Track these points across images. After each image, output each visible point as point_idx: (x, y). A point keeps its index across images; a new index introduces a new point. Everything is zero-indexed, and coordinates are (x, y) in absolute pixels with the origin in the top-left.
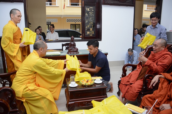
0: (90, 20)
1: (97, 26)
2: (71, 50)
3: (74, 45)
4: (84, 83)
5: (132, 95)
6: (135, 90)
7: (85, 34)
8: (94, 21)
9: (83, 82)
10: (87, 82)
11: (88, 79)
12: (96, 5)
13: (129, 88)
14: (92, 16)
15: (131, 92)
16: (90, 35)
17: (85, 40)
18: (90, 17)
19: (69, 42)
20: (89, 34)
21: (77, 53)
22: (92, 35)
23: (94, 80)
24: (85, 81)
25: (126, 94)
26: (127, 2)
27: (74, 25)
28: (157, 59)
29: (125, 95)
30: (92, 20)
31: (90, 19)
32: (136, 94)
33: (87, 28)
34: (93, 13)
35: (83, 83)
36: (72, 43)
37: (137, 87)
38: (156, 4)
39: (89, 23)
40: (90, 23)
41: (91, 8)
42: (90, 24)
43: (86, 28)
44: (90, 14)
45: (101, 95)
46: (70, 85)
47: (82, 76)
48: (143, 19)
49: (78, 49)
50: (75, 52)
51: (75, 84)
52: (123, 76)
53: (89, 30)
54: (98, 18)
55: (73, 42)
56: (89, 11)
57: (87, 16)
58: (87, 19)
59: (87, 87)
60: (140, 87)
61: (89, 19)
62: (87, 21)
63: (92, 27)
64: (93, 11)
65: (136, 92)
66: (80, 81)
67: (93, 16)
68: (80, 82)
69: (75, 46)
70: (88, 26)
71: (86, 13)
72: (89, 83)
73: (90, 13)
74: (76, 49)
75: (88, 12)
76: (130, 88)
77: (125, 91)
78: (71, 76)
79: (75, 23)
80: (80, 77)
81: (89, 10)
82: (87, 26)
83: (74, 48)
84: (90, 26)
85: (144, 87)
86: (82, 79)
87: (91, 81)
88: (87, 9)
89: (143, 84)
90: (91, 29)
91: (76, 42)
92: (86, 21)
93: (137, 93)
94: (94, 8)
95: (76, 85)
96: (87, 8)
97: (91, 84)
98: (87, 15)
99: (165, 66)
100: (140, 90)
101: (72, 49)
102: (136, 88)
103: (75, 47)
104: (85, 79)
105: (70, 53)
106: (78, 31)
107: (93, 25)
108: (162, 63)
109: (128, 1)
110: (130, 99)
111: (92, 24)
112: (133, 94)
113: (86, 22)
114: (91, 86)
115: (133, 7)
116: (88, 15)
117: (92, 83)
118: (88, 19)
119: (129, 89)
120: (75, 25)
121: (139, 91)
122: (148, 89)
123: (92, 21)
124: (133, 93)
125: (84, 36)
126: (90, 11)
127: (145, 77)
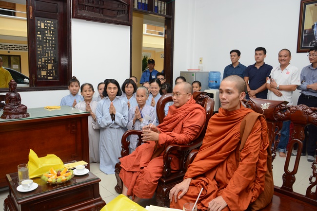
0: (46, 47)
1: (62, 59)
2: (11, 109)
3: (18, 99)
4: (52, 179)
5: (147, 188)
6: (151, 177)
7: (36, 76)
8: (55, 49)
9: (49, 177)
10: (58, 175)
11: (58, 170)
12: (58, 18)
13: (138, 176)
14: (50, 38)
15: (144, 182)
16: (49, 78)
17: (37, 87)
18: (46, 42)
19: (5, 94)
20: (45, 76)
21: (25, 115)
22: (52, 78)
23: (73, 170)
24: (54, 174)
25: (135, 187)
26: (118, 16)
27: (7, 57)
28: (183, 119)
29: (132, 189)
30: (52, 47)
31: (48, 46)
32: (152, 184)
33: (42, 62)
34: (53, 34)
35: (50, 180)
36: (13, 95)
37: (154, 171)
38: (166, 25)
39: (46, 53)
40: (48, 53)
41: (49, 23)
42: (47, 56)
43: (40, 63)
44: (47, 35)
45: (90, 199)
46: (20, 189)
47: (44, 165)
48: (143, 49)
49: (26, 108)
50: (21, 113)
51: (31, 184)
52: (123, 155)
53: (44, 67)
54: (64, 45)
55: (14, 92)
56: (45, 28)
57: (41, 39)
58: (40, 45)
59: (58, 186)
60: (159, 170)
61: (45, 45)
62: (41, 49)
63: (52, 62)
64: (52, 28)
65: (153, 180)
66: (42, 175)
67: (54, 38)
68: (43, 177)
69: (20, 100)
70: (43, 59)
71: (39, 33)
72: (63, 178)
73: (46, 32)
74: (23, 107)
75: (43, 32)
76: (141, 175)
77: (132, 183)
78: (20, 166)
79: (9, 52)
80: (40, 166)
81: (45, 26)
82: (40, 60)
83: (18, 104)
84: (46, 59)
85: (166, 170)
86: (45, 171)
87: (67, 172)
88: (39, 25)
89: (164, 164)
90: (50, 67)
91: (21, 93)
92: (38, 49)
93: (154, 182)
94: (55, 24)
95: (35, 186)
96: (39, 22)
97: (68, 178)
98: (40, 36)
99: (196, 128)
100: (160, 175)
101: (13, 109)
102: (151, 174)
103: (20, 102)
104: (52, 171)
105: (8, 117)
106: (16, 69)
107: (53, 58)
108: (190, 123)
109: (120, 16)
110: (143, 195)
111: (52, 55)
112: (147, 186)
113: (39, 51)
114: (67, 183)
115: (129, 27)
116: (43, 38)
117: (69, 176)
118: (42, 46)
119: (139, 178)
120: (9, 56)
121: (159, 178)
122: (172, 172)
123: (50, 50)
124: (147, 184)
125: (36, 79)
126: (47, 29)
127: (167, 151)
